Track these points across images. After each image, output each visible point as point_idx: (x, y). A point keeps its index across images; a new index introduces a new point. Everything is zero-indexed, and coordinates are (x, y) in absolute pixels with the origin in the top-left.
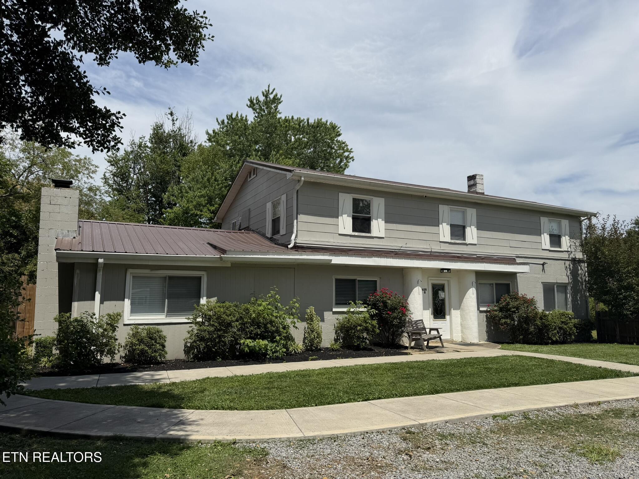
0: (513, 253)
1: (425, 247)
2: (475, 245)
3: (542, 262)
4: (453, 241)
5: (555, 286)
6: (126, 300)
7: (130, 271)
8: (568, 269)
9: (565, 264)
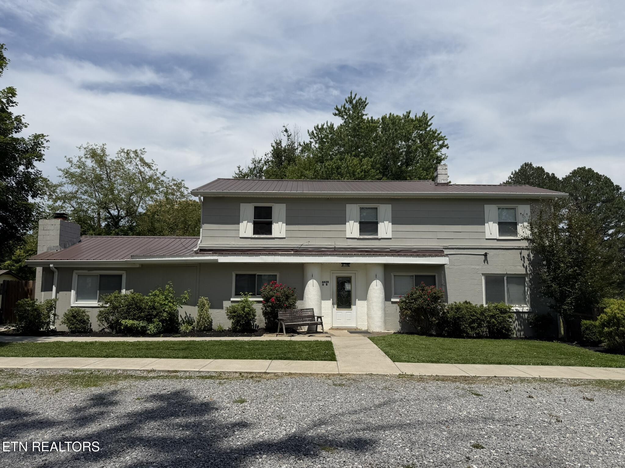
0: (441, 245)
1: (329, 244)
2: (390, 239)
3: (483, 252)
4: (361, 237)
5: (505, 278)
6: (72, 291)
7: (75, 271)
8: (526, 259)
9: (521, 254)
